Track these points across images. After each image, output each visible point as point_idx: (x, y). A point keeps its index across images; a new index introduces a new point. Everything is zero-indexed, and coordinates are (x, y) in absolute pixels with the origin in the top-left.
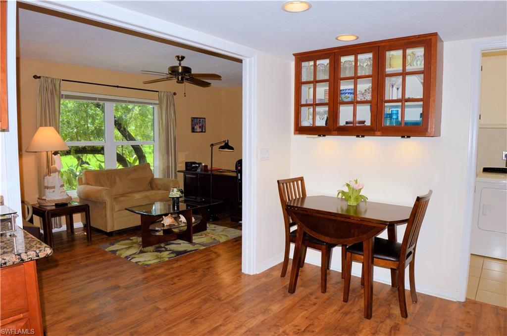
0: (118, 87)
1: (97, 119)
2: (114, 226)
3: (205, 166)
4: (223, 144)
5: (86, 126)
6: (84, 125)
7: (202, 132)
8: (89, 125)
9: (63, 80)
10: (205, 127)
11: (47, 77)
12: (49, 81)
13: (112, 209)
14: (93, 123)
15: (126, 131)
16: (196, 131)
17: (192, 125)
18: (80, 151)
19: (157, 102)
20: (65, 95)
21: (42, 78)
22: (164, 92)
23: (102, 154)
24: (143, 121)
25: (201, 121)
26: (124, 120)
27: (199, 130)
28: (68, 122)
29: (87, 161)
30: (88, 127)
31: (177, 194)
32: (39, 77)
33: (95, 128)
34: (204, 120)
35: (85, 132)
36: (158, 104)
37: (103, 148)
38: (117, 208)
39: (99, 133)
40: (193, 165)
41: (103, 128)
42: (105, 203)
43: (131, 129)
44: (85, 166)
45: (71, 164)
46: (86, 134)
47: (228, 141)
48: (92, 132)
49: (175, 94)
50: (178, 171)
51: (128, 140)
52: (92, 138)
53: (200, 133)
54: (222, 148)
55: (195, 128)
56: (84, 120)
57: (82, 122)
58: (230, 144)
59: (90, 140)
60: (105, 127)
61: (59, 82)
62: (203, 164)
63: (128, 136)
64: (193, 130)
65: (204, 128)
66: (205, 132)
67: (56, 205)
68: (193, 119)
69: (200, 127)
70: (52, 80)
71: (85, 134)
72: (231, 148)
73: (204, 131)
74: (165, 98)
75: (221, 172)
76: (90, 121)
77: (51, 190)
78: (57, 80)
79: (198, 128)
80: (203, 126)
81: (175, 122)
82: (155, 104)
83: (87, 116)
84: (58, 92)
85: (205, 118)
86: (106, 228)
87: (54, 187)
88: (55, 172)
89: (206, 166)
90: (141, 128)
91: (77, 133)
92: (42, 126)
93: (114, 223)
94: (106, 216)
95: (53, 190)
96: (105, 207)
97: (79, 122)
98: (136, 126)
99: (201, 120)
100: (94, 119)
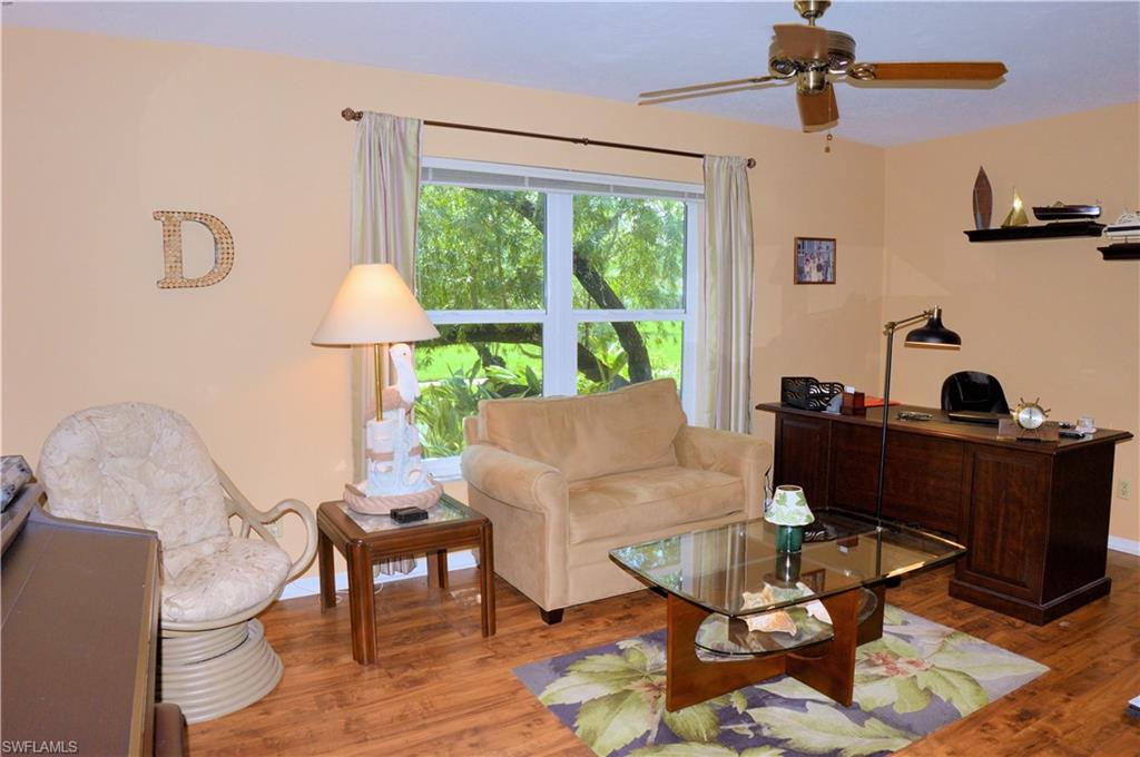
0: (585, 142)
1: (525, 249)
2: (566, 591)
3: (856, 394)
4: (923, 324)
5: (496, 270)
6: (492, 265)
7: (824, 282)
8: (504, 266)
9: (426, 123)
10: (834, 267)
11: (381, 115)
12: (388, 125)
13: (565, 534)
14: (514, 260)
15: (598, 282)
16: (808, 279)
17: (796, 259)
18: (481, 335)
19: (700, 189)
20: (434, 170)
21: (365, 119)
22: (721, 157)
23: (535, 343)
24: (643, 252)
25: (824, 250)
26: (595, 251)
27: (816, 276)
28: (452, 258)
29: (500, 354)
30: (501, 269)
31: (799, 513)
32: (358, 116)
33: (519, 272)
34: (830, 244)
35: (493, 283)
36: (702, 196)
37: (538, 328)
38: (578, 532)
39: (529, 286)
40: (814, 391)
41: (540, 273)
42: (543, 515)
43: (612, 274)
44: (495, 369)
45: (459, 368)
46: (494, 292)
47: (940, 312)
48: (512, 282)
49: (751, 164)
50: (760, 407)
51: (602, 307)
52: (510, 301)
53: (819, 286)
54: (917, 336)
55: (807, 269)
56: (491, 252)
57: (487, 258)
58: (947, 324)
59: (506, 307)
60: (545, 269)
61: (415, 129)
62: (850, 390)
63: (602, 295)
64: (800, 278)
65: (830, 270)
66: (833, 283)
67: (395, 515)
68: (801, 243)
69: (819, 268)
70: (396, 121)
71: (492, 287)
72: (952, 339)
73: (829, 280)
74: (723, 176)
75: (914, 419)
76: (506, 254)
77: (382, 466)
78: (409, 123)
79: (814, 271)
80: (827, 262)
81: (749, 250)
82: (692, 195)
83: (498, 239)
84: (412, 162)
85: (834, 240)
86: (542, 594)
87: (389, 456)
88: (397, 407)
89: (859, 396)
90: (638, 272)
91: (474, 287)
92: (367, 263)
93: (566, 583)
94: (542, 558)
95: (389, 463)
96: (542, 529)
97: (479, 258)
98: (623, 269)
99: (824, 244)
100: (516, 249)
